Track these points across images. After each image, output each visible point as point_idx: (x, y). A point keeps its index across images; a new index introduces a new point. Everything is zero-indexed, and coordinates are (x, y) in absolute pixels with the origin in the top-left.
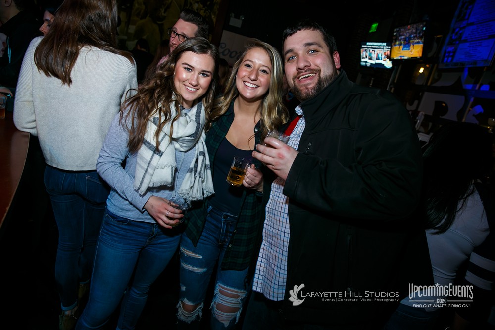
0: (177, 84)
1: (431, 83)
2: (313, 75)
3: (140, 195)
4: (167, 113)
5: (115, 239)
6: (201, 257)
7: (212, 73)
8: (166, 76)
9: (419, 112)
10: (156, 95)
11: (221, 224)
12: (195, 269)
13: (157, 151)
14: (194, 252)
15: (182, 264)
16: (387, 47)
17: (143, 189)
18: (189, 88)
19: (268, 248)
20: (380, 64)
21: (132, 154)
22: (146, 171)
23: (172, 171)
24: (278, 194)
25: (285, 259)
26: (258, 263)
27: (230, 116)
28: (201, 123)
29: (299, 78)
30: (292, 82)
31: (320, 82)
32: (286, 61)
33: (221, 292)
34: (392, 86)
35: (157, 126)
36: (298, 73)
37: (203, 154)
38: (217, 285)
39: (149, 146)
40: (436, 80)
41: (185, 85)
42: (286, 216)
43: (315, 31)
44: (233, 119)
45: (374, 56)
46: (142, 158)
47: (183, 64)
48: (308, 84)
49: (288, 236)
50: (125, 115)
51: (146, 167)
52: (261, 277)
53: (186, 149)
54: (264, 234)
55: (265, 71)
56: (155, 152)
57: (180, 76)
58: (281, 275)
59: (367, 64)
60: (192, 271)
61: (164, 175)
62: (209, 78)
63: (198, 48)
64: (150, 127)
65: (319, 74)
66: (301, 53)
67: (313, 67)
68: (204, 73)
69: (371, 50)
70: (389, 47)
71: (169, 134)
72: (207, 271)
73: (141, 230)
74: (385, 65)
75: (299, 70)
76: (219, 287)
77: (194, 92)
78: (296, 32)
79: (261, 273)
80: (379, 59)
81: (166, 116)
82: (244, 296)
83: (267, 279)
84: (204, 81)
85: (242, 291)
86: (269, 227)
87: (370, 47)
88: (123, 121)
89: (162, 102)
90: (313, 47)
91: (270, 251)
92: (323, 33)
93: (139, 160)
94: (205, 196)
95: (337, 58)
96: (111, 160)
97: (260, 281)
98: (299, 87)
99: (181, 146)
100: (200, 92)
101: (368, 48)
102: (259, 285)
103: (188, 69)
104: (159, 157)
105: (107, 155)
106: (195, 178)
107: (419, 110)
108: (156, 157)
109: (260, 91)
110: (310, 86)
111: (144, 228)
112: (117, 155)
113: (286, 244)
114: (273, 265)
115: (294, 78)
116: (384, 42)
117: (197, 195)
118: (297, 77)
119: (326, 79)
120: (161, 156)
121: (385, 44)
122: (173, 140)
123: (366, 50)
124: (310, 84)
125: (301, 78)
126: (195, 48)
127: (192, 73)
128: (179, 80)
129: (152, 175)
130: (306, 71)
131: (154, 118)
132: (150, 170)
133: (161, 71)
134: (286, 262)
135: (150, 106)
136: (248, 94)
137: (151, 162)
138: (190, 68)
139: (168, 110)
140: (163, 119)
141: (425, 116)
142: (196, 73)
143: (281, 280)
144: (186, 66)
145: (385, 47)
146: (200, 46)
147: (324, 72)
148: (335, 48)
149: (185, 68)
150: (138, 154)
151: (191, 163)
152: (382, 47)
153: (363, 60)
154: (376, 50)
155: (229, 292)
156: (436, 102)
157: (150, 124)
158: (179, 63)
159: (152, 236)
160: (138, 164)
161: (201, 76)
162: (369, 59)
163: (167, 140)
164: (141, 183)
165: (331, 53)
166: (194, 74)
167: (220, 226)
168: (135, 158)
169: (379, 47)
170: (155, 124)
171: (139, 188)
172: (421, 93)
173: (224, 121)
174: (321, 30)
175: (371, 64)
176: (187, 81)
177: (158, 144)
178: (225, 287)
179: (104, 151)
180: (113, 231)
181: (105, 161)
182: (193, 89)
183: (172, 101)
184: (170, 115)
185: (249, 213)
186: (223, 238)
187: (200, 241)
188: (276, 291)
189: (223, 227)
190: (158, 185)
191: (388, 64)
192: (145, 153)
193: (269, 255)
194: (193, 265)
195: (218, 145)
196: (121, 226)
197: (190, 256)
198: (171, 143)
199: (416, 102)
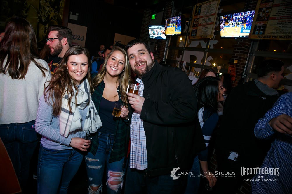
0: (71, 74)
1: (187, 46)
2: (144, 64)
3: (65, 138)
4: (72, 91)
5: (51, 162)
6: (98, 160)
7: (88, 62)
8: (63, 71)
9: (183, 62)
10: (62, 83)
11: (107, 140)
12: (96, 167)
13: (71, 113)
14: (94, 159)
15: (88, 166)
16: (162, 28)
17: (66, 134)
18: (77, 74)
19: (135, 146)
20: (160, 37)
21: (55, 117)
22: (67, 124)
23: (81, 121)
24: (137, 119)
25: (145, 149)
26: (131, 154)
27: (103, 85)
28: (89, 92)
29: (137, 66)
30: (134, 68)
31: (147, 67)
32: (130, 59)
33: (111, 175)
34: (167, 48)
35: (68, 100)
36: (137, 64)
37: (93, 108)
38: (108, 172)
39: (66, 111)
40: (189, 44)
41: (75, 73)
42: (142, 129)
43: (141, 44)
44: (104, 87)
45: (156, 33)
46: (63, 118)
47: (71, 62)
48: (142, 69)
49: (145, 138)
50: (48, 96)
51: (66, 122)
52: (133, 161)
53: (84, 108)
54: (131, 140)
55: (121, 63)
56: (70, 114)
57: (71, 69)
58: (144, 157)
59: (153, 37)
60: (95, 169)
61: (77, 124)
62: (87, 66)
63: (76, 52)
64: (64, 101)
65: (146, 63)
66: (137, 55)
67: (143, 60)
68: (83, 64)
69: (154, 29)
70: (164, 28)
71: (75, 102)
72: (102, 167)
73: (65, 154)
74: (163, 38)
75: (137, 63)
76: (110, 173)
77: (81, 75)
78: (133, 45)
79: (133, 159)
80: (159, 34)
81: (71, 93)
82: (123, 175)
83: (137, 161)
84: (85, 68)
85: (122, 172)
86: (134, 136)
87: (153, 28)
88: (47, 100)
89: (67, 86)
90: (141, 52)
91: (136, 147)
92: (145, 45)
93: (61, 119)
94: (98, 129)
95: (152, 54)
96: (45, 124)
97: (133, 163)
98: (138, 70)
99: (81, 107)
100: (84, 74)
101: (152, 29)
102: (133, 165)
103: (74, 64)
104: (73, 116)
105: (42, 121)
106: (91, 121)
107: (183, 60)
108: (71, 116)
109: (118, 72)
110: (143, 69)
111: (66, 152)
112: (48, 119)
113: (145, 142)
114: (139, 153)
115: (135, 66)
116: (161, 25)
117: (94, 130)
118: (136, 65)
119: (149, 65)
120: (73, 115)
121: (161, 26)
122: (77, 105)
123: (151, 30)
124: (143, 68)
125: (138, 66)
126: (75, 52)
127: (77, 66)
128: (71, 71)
129: (71, 126)
130: (140, 63)
131: (66, 96)
132: (69, 124)
133: (60, 69)
134: (146, 150)
135: (61, 90)
136: (112, 73)
137: (69, 119)
138: (75, 64)
139: (72, 90)
140: (70, 95)
141: (187, 63)
142: (79, 65)
143: (144, 159)
144: (73, 63)
145: (161, 28)
146: (77, 51)
147: (148, 62)
148: (150, 50)
149: (73, 64)
150: (60, 116)
151: (87, 114)
152: (160, 28)
153: (150, 35)
154: (157, 30)
155: (116, 174)
156: (191, 56)
157: (64, 100)
158: (69, 62)
159: (71, 155)
160: (61, 121)
161: (82, 66)
162: (154, 34)
163: (74, 106)
164: (65, 131)
165: (150, 53)
166: (78, 66)
167: (106, 141)
168: (58, 118)
169: (158, 28)
170: (67, 99)
171: (64, 134)
172: (183, 51)
173: (100, 88)
174: (143, 44)
175: (155, 37)
176: (76, 71)
177: (71, 108)
178: (114, 172)
179: (40, 119)
180: (49, 158)
181: (42, 124)
182: (80, 74)
183: (72, 84)
184: (73, 92)
185: (120, 132)
186: (108, 147)
187: (97, 152)
188: (143, 165)
189: (108, 142)
190: (75, 130)
191: (164, 37)
192: (64, 115)
193: (136, 149)
194: (95, 165)
195: (100, 101)
196: (53, 154)
197: (92, 161)
198: (77, 107)
199: (181, 56)
